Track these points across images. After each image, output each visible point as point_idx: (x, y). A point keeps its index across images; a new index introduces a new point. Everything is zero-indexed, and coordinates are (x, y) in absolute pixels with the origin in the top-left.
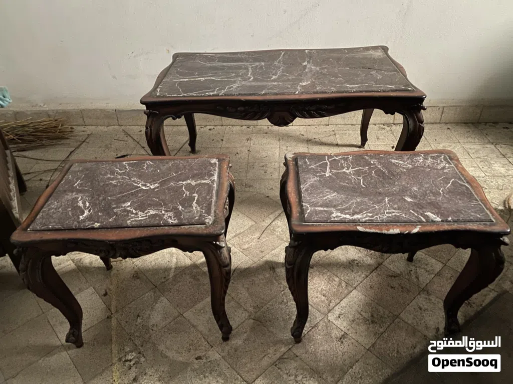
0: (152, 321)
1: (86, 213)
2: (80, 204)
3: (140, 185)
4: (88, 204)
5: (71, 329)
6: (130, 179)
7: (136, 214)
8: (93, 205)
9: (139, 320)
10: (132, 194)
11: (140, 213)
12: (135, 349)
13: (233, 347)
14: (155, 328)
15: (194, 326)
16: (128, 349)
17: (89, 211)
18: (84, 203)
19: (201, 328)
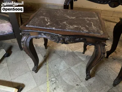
0: (60, 69)
1: (49, 23)
2: (46, 20)
3: (68, 17)
4: (49, 21)
5: (34, 66)
6: (64, 14)
7: (69, 26)
8: (51, 21)
9: (56, 67)
10: (66, 19)
11: (71, 26)
12: (55, 77)
13: (90, 83)
14: (61, 71)
15: (74, 73)
16: (52, 77)
17: (50, 23)
18: (48, 20)
19: (77, 74)
